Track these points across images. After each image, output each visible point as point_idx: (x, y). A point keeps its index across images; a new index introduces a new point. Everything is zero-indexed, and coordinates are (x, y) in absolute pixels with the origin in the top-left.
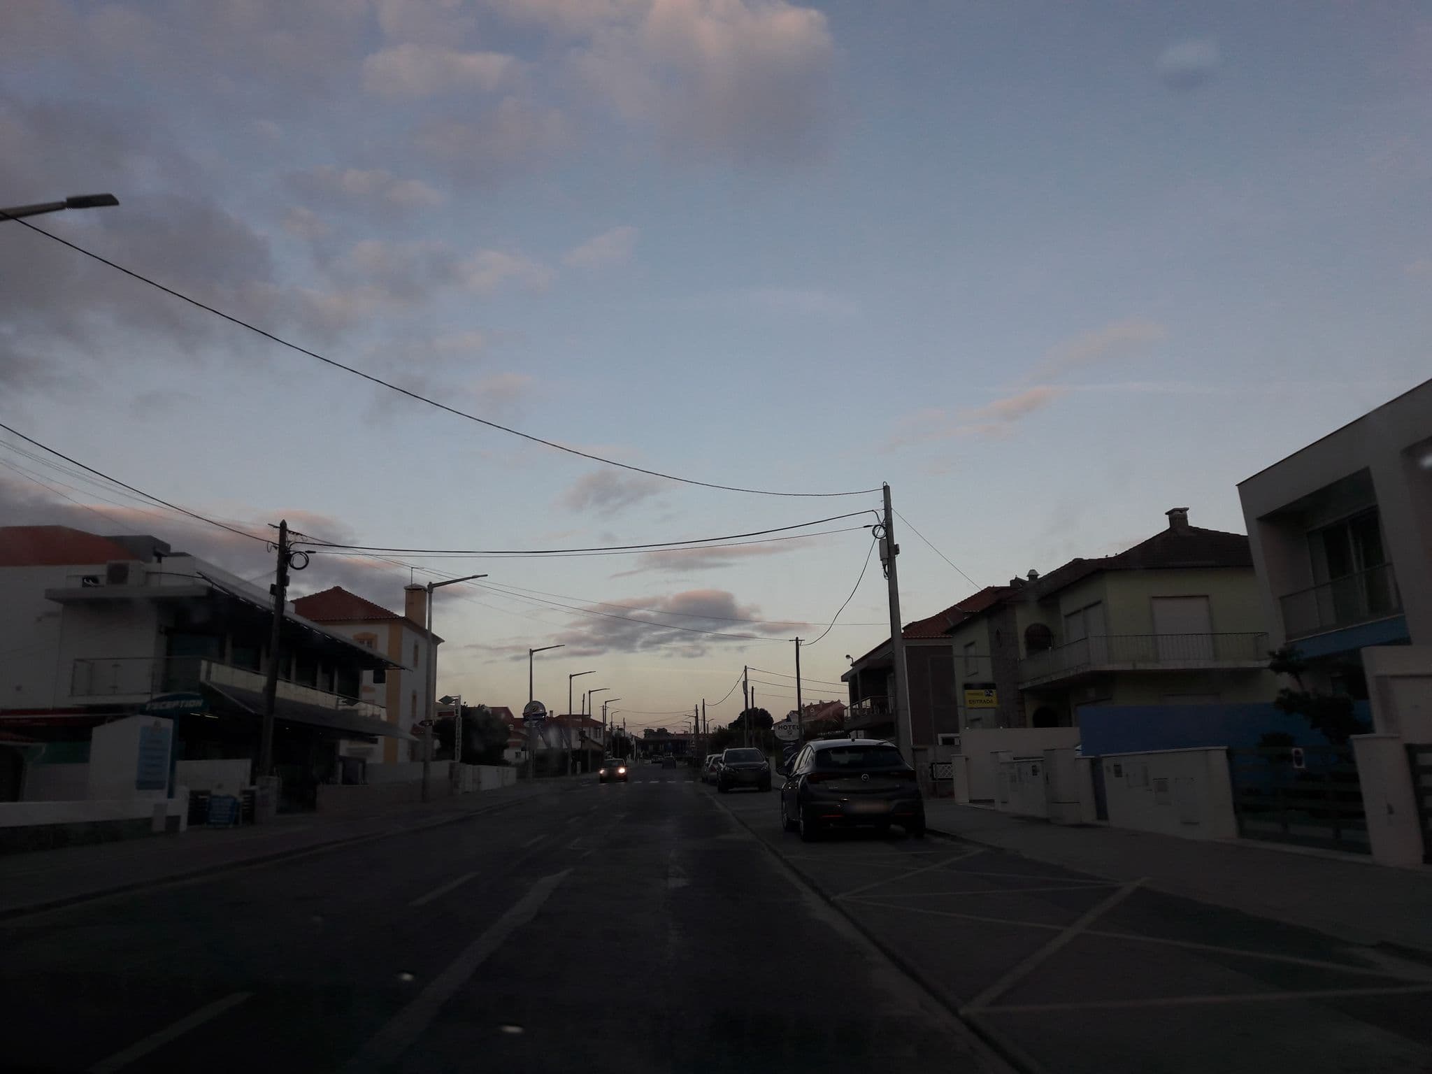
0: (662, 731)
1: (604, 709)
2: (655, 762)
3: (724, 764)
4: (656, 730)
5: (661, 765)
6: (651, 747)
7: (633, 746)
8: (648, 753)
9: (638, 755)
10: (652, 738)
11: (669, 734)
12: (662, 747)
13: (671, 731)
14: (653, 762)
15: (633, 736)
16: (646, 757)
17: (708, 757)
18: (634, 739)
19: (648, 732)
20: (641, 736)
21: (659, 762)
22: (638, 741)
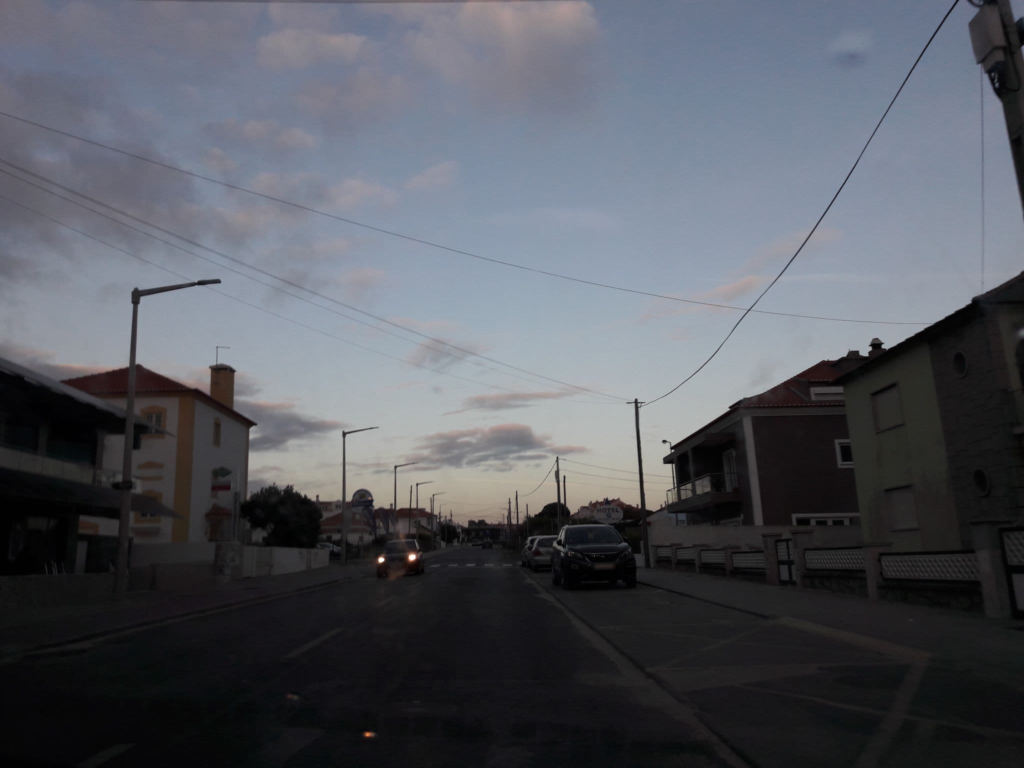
0: (482, 522)
1: (432, 501)
2: (475, 545)
3: (564, 547)
4: (477, 521)
5: (481, 547)
6: (473, 534)
7: (459, 533)
8: (470, 538)
9: (463, 540)
10: (474, 527)
11: (486, 524)
12: (481, 534)
13: (488, 521)
14: (472, 545)
15: (459, 526)
16: (469, 541)
17: (530, 538)
18: (460, 527)
19: (471, 523)
20: (466, 525)
21: (479, 545)
22: (464, 530)
